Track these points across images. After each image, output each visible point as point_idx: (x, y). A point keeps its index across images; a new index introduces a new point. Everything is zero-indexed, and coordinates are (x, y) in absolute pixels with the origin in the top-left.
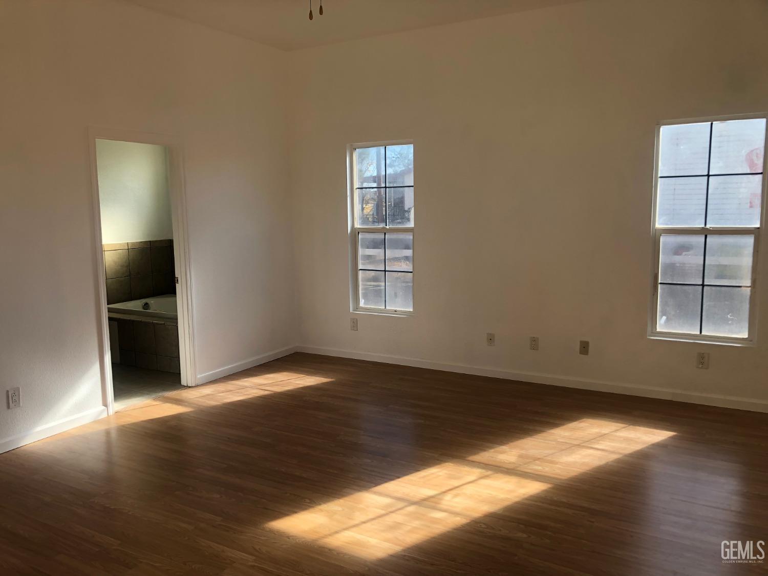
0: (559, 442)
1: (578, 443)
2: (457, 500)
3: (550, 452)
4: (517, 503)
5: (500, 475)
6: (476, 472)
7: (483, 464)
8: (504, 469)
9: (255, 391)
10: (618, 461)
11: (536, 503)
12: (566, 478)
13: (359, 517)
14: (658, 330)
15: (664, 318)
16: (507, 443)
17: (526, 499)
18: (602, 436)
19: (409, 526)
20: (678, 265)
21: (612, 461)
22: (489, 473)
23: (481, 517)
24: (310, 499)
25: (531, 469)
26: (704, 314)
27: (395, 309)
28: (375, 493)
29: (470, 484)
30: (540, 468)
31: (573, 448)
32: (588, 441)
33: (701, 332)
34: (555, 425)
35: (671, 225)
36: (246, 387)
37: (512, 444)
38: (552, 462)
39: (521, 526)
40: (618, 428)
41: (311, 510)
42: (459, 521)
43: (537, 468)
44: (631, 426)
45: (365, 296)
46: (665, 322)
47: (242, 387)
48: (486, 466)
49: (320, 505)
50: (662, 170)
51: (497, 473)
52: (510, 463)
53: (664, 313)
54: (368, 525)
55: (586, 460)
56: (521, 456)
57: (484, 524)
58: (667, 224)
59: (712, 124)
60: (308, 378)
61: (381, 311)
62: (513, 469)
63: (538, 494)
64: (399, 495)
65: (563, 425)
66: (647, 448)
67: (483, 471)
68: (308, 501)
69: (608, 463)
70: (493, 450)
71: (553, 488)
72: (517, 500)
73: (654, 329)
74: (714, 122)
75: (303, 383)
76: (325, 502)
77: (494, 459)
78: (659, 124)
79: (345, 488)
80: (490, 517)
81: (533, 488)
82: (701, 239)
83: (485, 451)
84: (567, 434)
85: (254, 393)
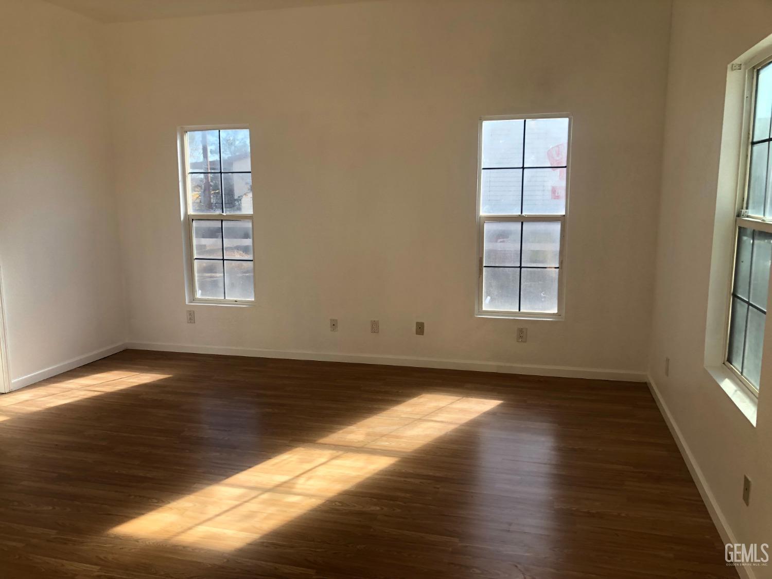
0: (402, 417)
1: (419, 417)
2: (311, 482)
3: (395, 427)
4: (368, 478)
5: (350, 454)
6: (326, 454)
7: (334, 445)
8: (354, 448)
9: (83, 393)
10: (456, 431)
11: (386, 477)
12: (411, 450)
13: (212, 511)
14: (484, 309)
15: (489, 298)
16: (355, 423)
17: (377, 474)
18: (440, 410)
19: (264, 513)
20: (500, 249)
21: (450, 432)
22: (340, 453)
23: (335, 496)
24: (156, 499)
25: (378, 446)
26: (521, 293)
27: (235, 299)
28: (227, 485)
29: (323, 466)
30: (387, 443)
31: (416, 422)
32: (428, 415)
33: (520, 310)
34: (397, 403)
35: (494, 213)
36: (72, 389)
37: (359, 424)
38: (397, 437)
39: (374, 500)
40: (453, 401)
41: (160, 509)
42: (314, 502)
43: (384, 444)
44: (464, 398)
45: (202, 287)
46: (490, 302)
47: (67, 390)
48: (335, 447)
49: (169, 503)
50: (485, 162)
51: (347, 453)
52: (359, 442)
53: (488, 294)
54: (222, 518)
55: (428, 432)
56: (368, 434)
57: (340, 502)
58: (490, 213)
59: (525, 121)
60: (142, 376)
61: (220, 302)
62: (362, 447)
63: (387, 468)
64: (252, 485)
65: (404, 401)
66: (479, 416)
67: (334, 452)
68: (156, 501)
69: (447, 433)
70: (341, 431)
71: (399, 461)
72: (368, 476)
73: (480, 309)
74: (527, 120)
75: (136, 381)
76: (173, 500)
77: (343, 439)
78: (481, 119)
79: (195, 483)
80: (344, 495)
81: (381, 464)
82: (518, 226)
83: (334, 432)
84: (409, 409)
85: (81, 395)
